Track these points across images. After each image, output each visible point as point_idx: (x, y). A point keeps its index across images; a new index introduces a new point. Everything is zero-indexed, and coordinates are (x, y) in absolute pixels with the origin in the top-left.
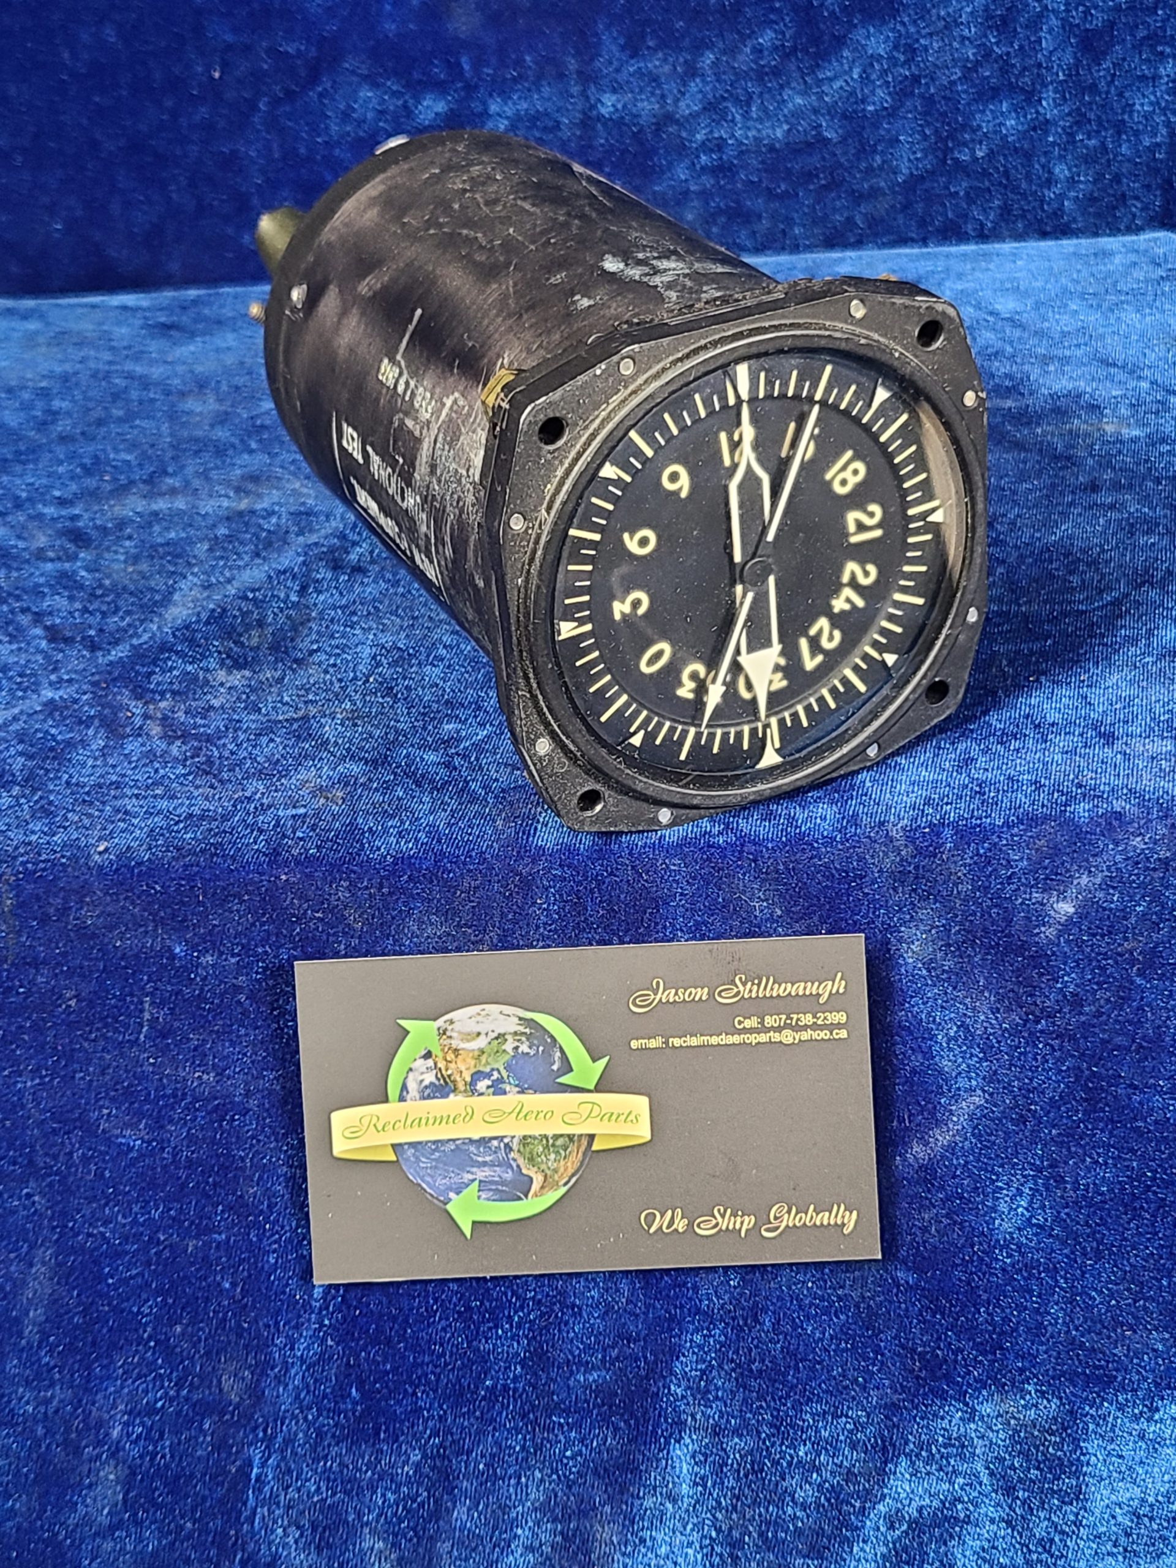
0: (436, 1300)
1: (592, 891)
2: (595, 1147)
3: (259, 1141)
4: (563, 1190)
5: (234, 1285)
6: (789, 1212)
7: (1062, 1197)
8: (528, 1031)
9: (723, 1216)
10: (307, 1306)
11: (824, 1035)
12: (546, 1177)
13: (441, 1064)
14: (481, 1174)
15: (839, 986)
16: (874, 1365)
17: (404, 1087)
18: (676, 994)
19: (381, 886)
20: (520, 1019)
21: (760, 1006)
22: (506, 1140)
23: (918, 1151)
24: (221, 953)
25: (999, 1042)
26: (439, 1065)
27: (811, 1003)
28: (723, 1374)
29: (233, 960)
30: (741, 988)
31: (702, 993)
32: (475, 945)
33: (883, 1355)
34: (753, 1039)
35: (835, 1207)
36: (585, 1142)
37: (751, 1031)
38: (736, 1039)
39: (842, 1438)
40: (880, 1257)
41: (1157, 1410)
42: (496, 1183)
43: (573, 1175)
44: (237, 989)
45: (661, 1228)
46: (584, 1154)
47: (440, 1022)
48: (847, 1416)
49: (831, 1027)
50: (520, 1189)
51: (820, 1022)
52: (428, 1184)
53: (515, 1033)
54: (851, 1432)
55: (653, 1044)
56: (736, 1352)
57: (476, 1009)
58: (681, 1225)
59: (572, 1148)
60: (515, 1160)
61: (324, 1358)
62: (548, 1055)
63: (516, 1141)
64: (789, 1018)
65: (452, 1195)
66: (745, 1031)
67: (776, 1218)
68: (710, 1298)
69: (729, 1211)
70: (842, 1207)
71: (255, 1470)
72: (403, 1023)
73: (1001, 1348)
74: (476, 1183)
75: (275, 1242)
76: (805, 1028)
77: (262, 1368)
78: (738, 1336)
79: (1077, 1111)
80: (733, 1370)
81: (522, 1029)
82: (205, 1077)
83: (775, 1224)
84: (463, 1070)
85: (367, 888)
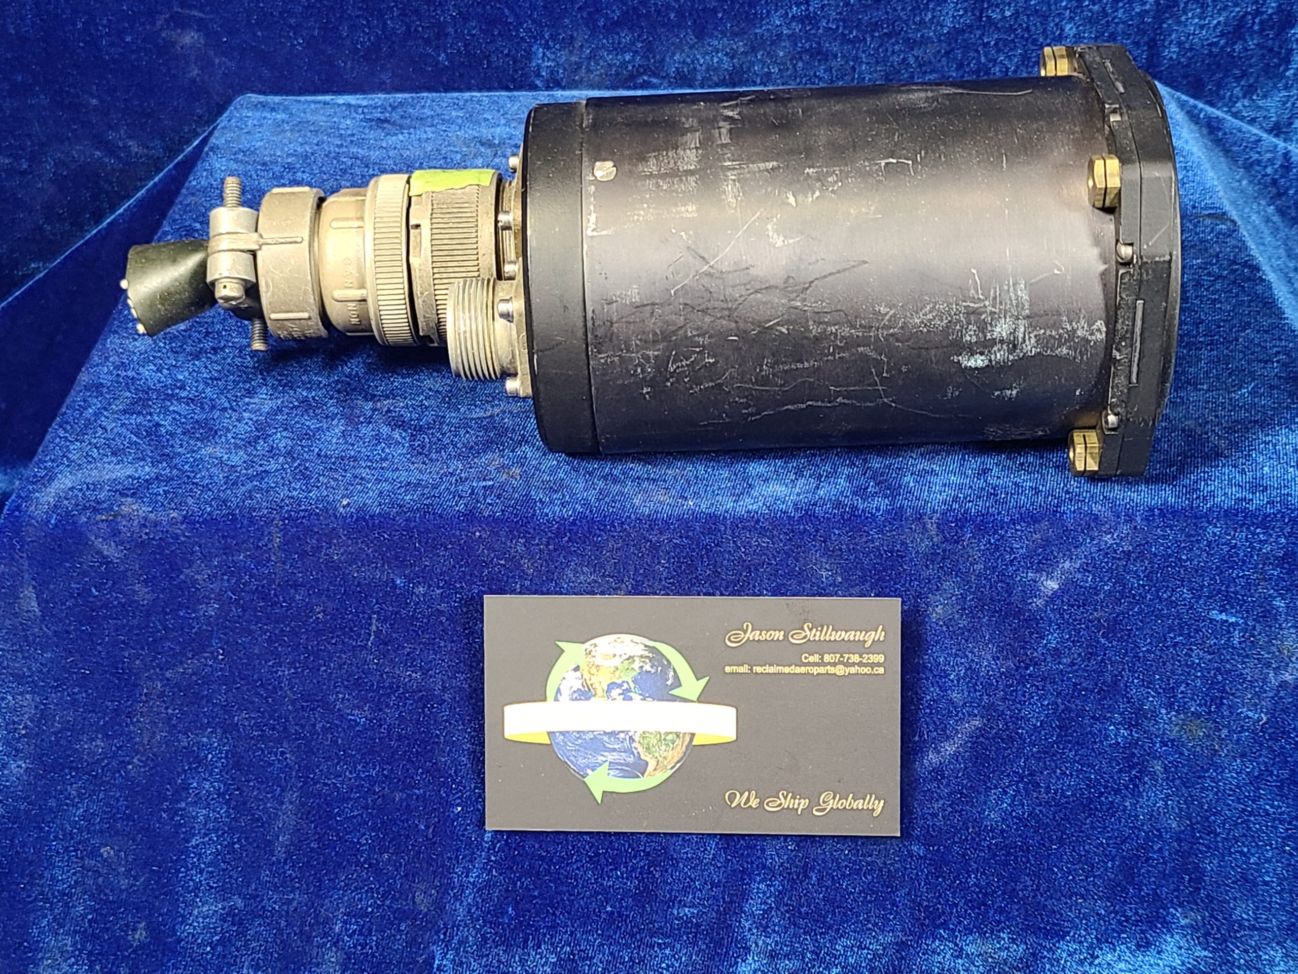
0: (573, 847)
1: (702, 557)
2: (694, 743)
3: (450, 724)
4: (670, 772)
5: (427, 827)
6: (834, 798)
7: (1037, 798)
8: (651, 655)
9: (785, 798)
10: (479, 846)
11: (866, 670)
12: (658, 762)
13: (587, 676)
14: (611, 757)
15: (880, 635)
16: (891, 913)
17: (559, 691)
18: (760, 634)
19: (548, 544)
20: (646, 646)
21: (822, 647)
22: (630, 734)
23: (932, 758)
24: (430, 586)
25: (997, 682)
26: (584, 677)
27: (858, 647)
28: (779, 913)
29: (438, 592)
30: (808, 632)
31: (780, 635)
32: (615, 591)
33: (897, 907)
34: (815, 670)
35: (868, 796)
36: (688, 739)
37: (815, 664)
38: (803, 670)
39: (863, 965)
40: (899, 835)
41: (1098, 957)
42: (622, 764)
43: (678, 762)
44: (441, 613)
45: (740, 804)
46: (687, 747)
47: (587, 645)
48: (868, 949)
49: (873, 665)
50: (638, 769)
51: (864, 661)
52: (572, 762)
53: (642, 657)
54: (871, 960)
55: (742, 670)
56: (790, 898)
57: (615, 636)
58: (754, 803)
59: (678, 742)
60: (636, 749)
61: (489, 885)
62: (664, 673)
63: (638, 735)
64: (842, 656)
65: (589, 771)
66: (809, 664)
67: (824, 802)
68: (773, 857)
69: (790, 795)
70: (874, 796)
71: (437, 962)
72: (560, 644)
73: (985, 905)
74: (607, 763)
75: (458, 798)
76: (854, 664)
77: (444, 889)
78: (792, 887)
79: (1053, 735)
80: (787, 911)
81: (646, 653)
82: (414, 675)
83: (824, 806)
84: (601, 681)
85: (538, 545)
